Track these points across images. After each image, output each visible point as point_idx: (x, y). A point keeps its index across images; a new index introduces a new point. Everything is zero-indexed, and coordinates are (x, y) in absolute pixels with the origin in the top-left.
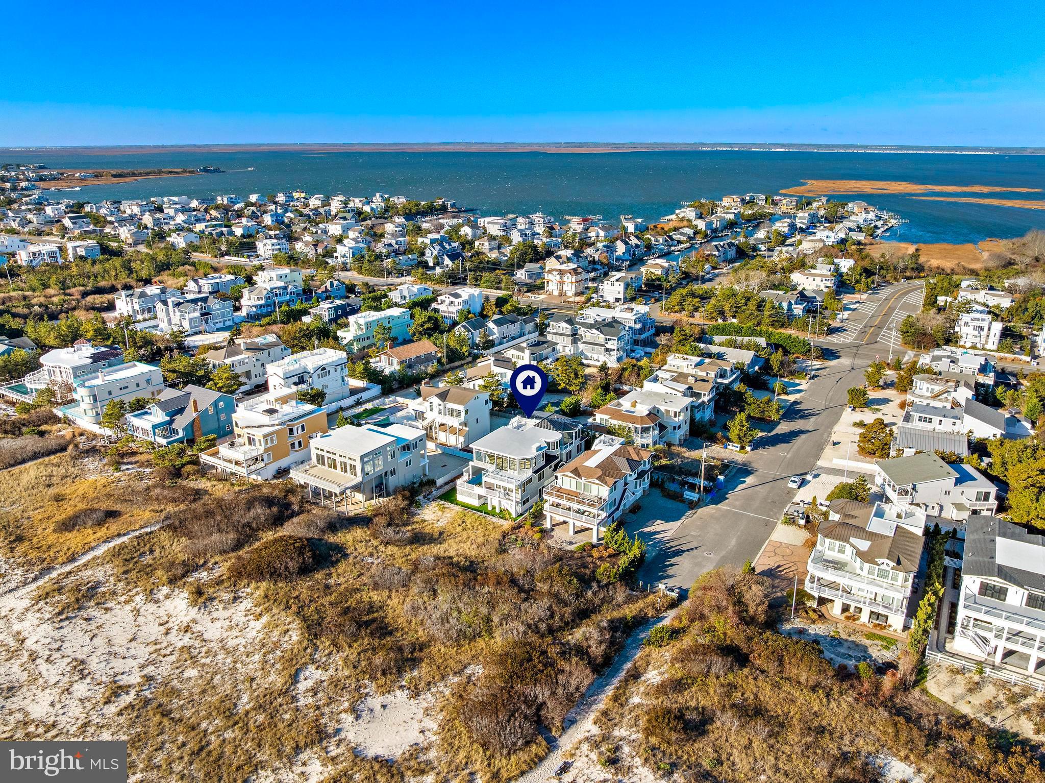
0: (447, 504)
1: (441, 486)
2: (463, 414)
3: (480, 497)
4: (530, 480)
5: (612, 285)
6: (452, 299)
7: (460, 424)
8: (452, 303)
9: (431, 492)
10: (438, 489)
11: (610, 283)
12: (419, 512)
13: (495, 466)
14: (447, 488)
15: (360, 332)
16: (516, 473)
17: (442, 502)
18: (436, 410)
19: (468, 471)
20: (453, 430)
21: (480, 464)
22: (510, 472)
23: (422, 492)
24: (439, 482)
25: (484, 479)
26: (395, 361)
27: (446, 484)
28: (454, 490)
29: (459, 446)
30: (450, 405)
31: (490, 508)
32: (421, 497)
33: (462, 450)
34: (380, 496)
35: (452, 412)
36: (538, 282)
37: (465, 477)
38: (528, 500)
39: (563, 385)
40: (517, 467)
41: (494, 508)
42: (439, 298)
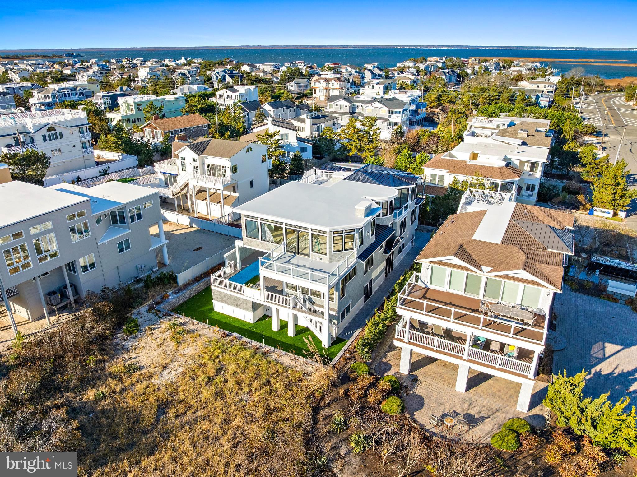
0: (192, 324)
1: (187, 285)
2: (229, 172)
3: (255, 306)
4: (352, 273)
5: (373, 88)
6: (229, 93)
7: (226, 187)
8: (229, 97)
9: (165, 298)
10: (181, 290)
11: (370, 87)
12: (132, 343)
13: (282, 247)
14: (197, 287)
15: (129, 113)
16: (326, 259)
17: (183, 319)
18: (190, 168)
19: (233, 258)
20: (215, 198)
21: (254, 245)
22: (315, 258)
23: (146, 299)
24: (183, 277)
25: (263, 272)
26: (159, 132)
27: (196, 280)
28: (207, 292)
29: (226, 220)
30: (211, 160)
31: (275, 327)
32: (143, 309)
33: (230, 224)
34: (62, 310)
35: (212, 170)
36: (306, 92)
37: (229, 269)
38: (348, 309)
39: (354, 151)
40: (329, 247)
41: (284, 326)
42: (218, 93)
